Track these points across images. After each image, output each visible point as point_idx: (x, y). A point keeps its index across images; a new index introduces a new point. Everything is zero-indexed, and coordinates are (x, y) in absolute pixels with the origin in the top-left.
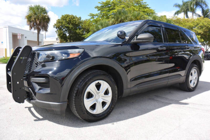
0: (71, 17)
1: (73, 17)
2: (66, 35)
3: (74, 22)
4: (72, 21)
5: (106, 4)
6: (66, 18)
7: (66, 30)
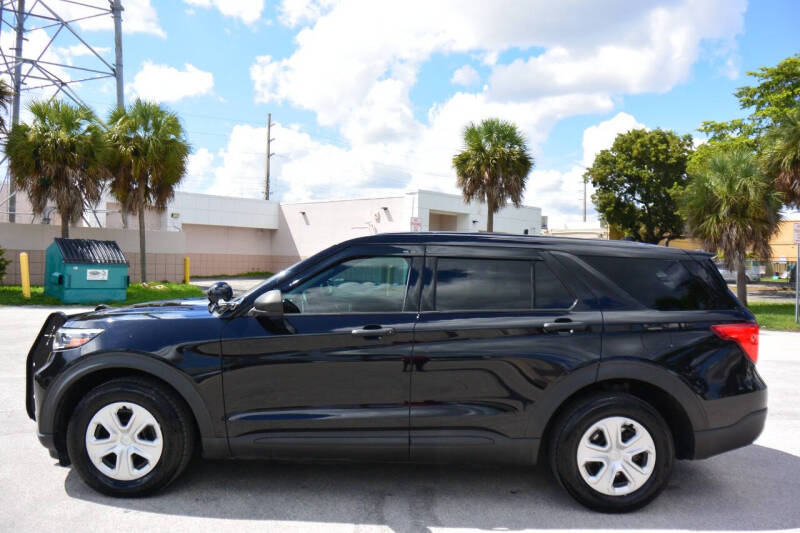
0: (651, 140)
1: (657, 137)
2: (632, 208)
3: (662, 157)
4: (653, 153)
5: (778, 74)
6: (633, 142)
7: (631, 191)
